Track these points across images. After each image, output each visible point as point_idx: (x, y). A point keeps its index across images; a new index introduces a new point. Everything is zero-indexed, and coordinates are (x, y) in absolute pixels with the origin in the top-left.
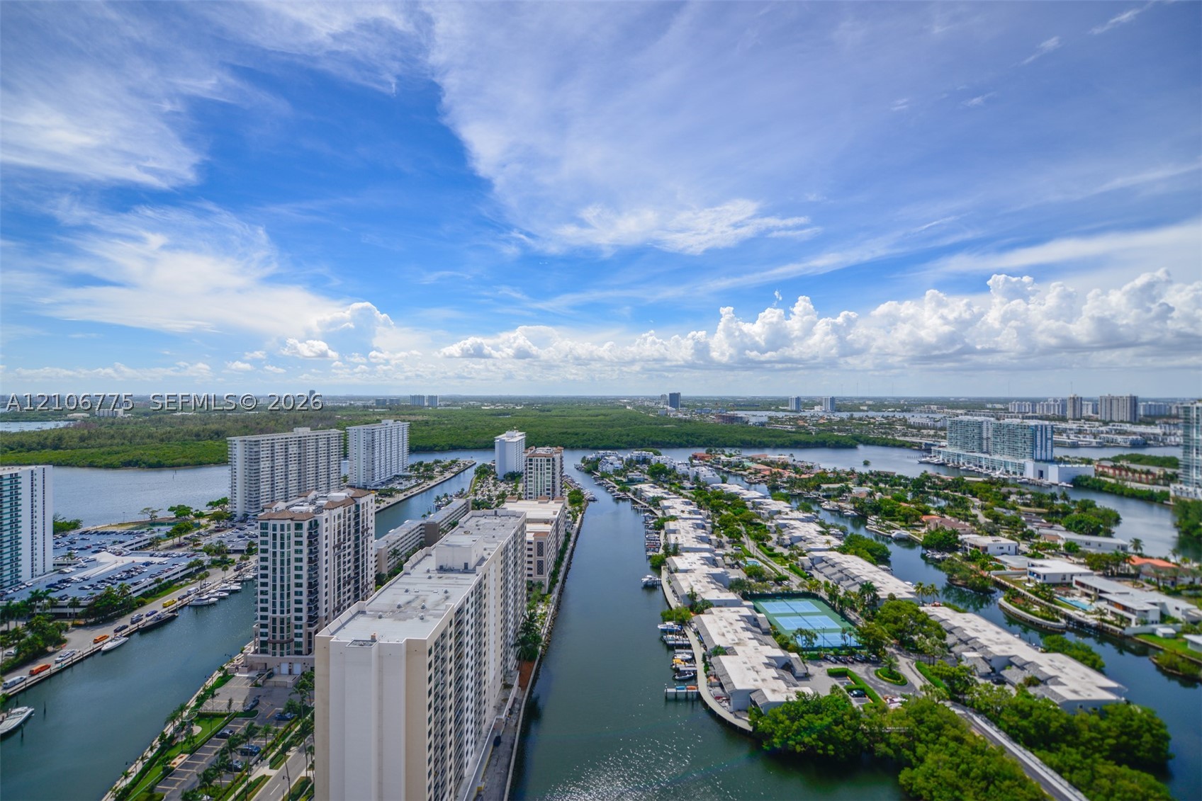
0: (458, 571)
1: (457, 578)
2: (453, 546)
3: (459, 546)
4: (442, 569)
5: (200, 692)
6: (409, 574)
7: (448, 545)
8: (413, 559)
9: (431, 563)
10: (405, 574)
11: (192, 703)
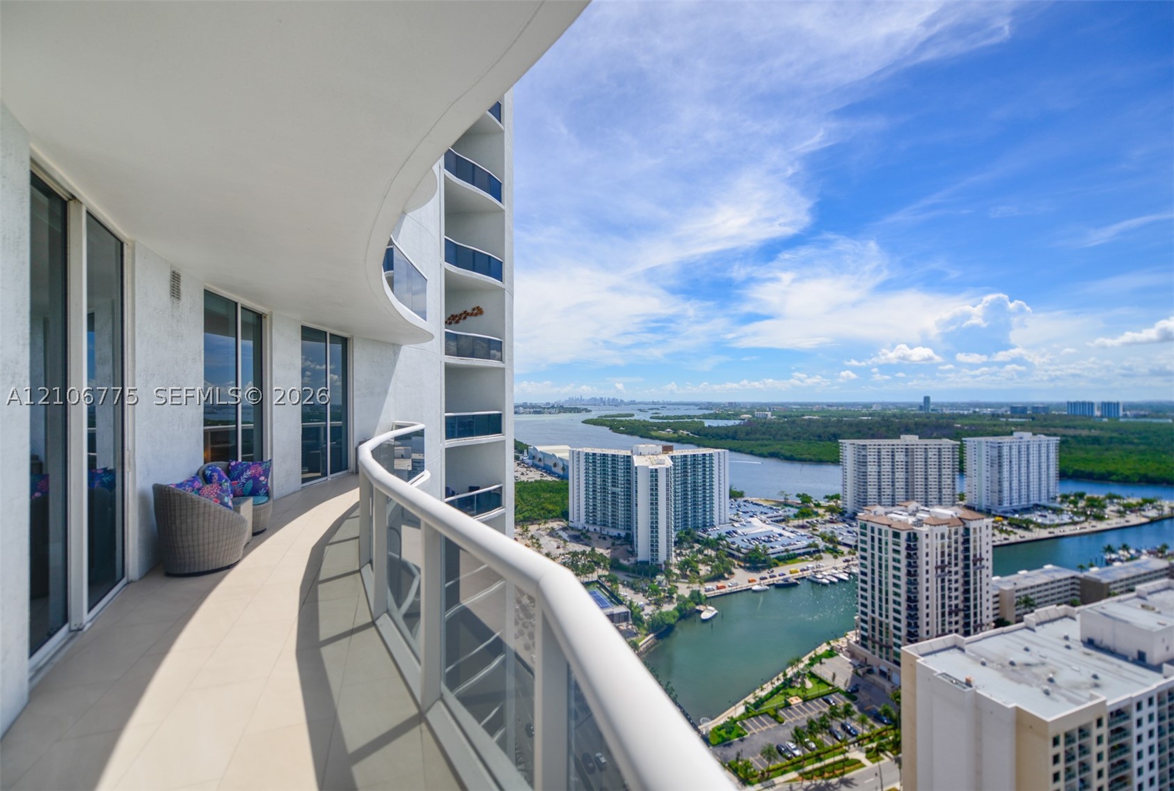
0: (1124, 658)
1: (1120, 666)
2: (1114, 619)
3: (1127, 622)
4: (1090, 643)
5: (812, 654)
6: (1033, 630)
7: (1105, 615)
8: (1042, 612)
9: (1074, 629)
10: (1027, 628)
11: (806, 660)
